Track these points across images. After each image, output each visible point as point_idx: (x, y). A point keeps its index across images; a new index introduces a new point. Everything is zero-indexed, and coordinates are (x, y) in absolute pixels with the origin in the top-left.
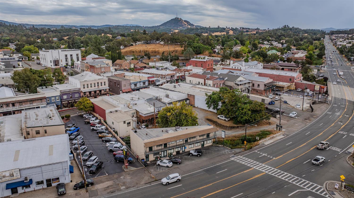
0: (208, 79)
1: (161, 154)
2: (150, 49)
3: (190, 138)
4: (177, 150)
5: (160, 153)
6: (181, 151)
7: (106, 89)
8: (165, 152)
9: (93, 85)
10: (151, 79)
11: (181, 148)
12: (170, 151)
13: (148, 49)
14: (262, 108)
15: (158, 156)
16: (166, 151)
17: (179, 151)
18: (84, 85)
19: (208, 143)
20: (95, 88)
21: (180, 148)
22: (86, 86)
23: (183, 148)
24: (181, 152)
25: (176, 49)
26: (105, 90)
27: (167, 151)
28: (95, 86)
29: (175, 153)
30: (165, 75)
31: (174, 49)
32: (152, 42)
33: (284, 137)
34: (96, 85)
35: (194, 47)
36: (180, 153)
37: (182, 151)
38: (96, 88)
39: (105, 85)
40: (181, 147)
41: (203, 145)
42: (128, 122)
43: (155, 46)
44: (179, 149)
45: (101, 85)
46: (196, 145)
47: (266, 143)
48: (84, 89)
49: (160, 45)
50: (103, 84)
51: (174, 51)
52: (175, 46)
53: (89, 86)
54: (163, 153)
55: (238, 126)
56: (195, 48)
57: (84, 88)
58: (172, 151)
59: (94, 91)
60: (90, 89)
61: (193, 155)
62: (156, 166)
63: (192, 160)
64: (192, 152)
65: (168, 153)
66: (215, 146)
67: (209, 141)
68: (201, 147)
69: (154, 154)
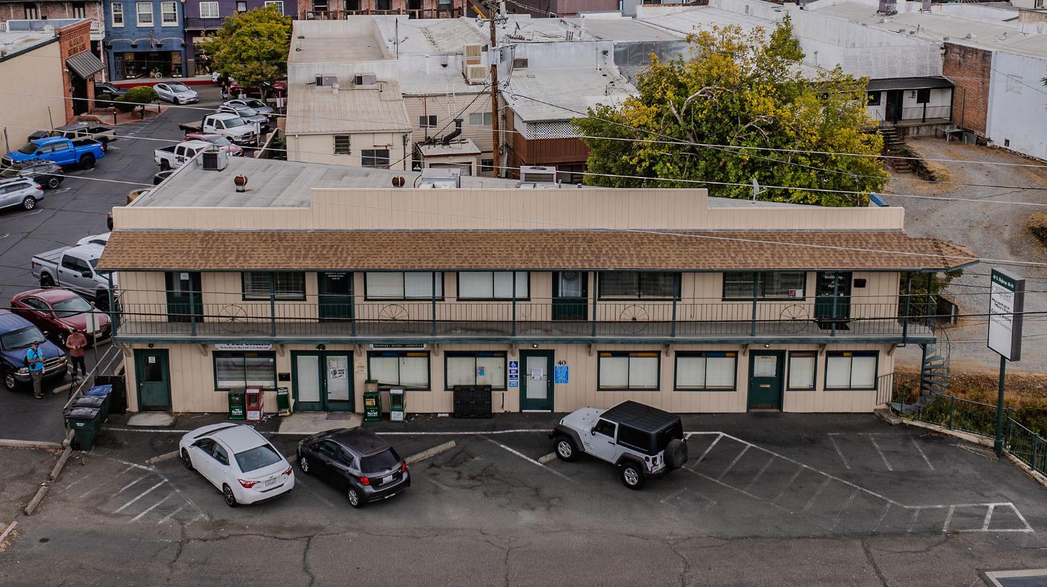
1: (293, 377)
4: (462, 372)
5: (283, 365)
6: (514, 392)
8: (337, 363)
11: (514, 370)
12: (384, 371)
15: (254, 383)
16: (350, 355)
17: (487, 390)
21: (499, 361)
23: (537, 367)
24: (507, 402)
26: (446, 2)
27: (360, 361)
29: (438, 402)
36: (488, 414)
37: (524, 402)
40: (514, 358)
44: (492, 372)
46: (689, 371)
54: (308, 369)
58: (413, 371)
61: (580, 456)
62: (157, 464)
63: (537, 497)
64: (581, 422)
65: (360, 377)
66: (902, 425)
67: (844, 362)
68: (750, 406)
69: (217, 354)
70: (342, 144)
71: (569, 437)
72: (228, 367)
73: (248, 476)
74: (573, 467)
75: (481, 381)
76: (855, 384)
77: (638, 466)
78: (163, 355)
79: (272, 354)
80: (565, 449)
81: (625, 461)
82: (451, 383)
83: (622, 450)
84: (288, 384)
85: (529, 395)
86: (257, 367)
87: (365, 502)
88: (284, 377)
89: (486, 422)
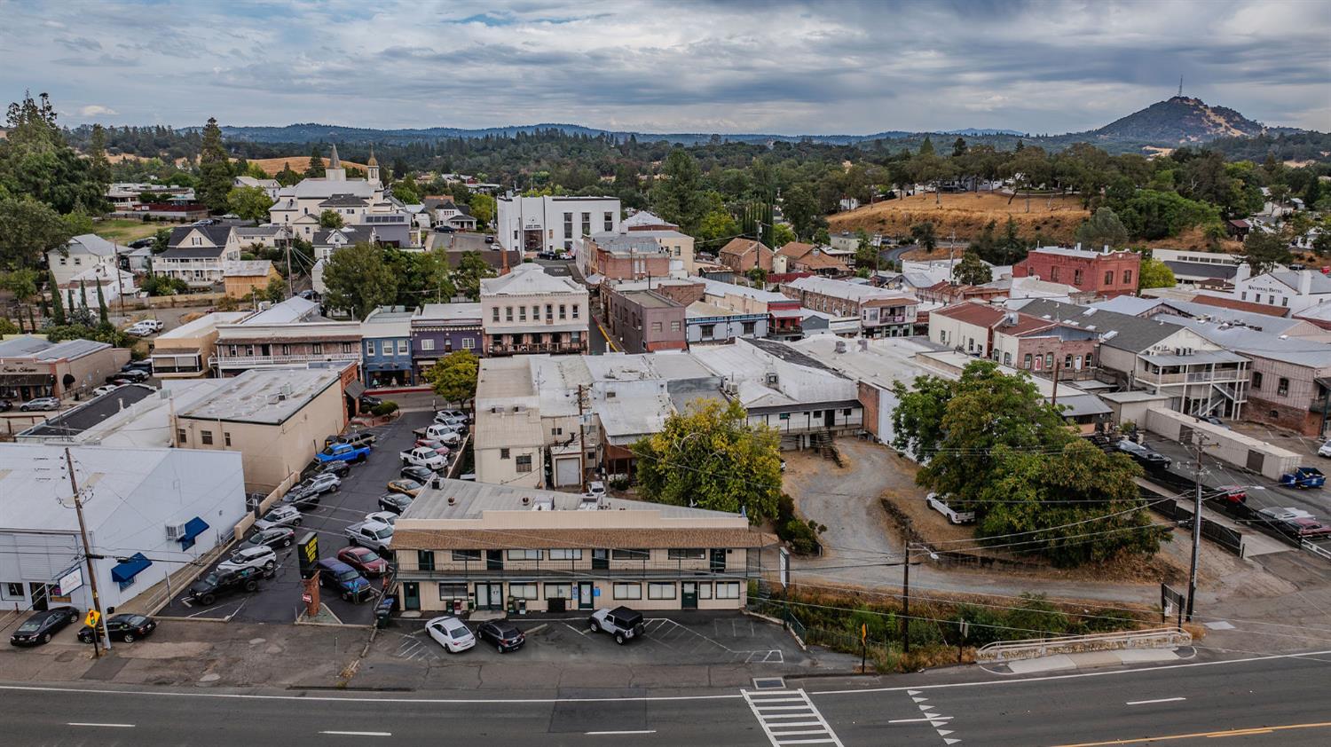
0: (1003, 329)
1: (475, 594)
2: (949, 210)
3: (618, 553)
4: (552, 592)
5: (471, 589)
6: (575, 601)
7: (579, 333)
8: (496, 589)
9: (530, 313)
10: (777, 314)
11: (577, 591)
12: (517, 592)
13: (941, 212)
14: (1107, 481)
15: (458, 597)
16: (501, 584)
17: (563, 600)
18: (496, 310)
19: (725, 597)
20: (536, 323)
21: (569, 587)
22: (503, 314)
23: (586, 590)
24: (573, 605)
25: (1056, 214)
26: (576, 337)
27: (506, 587)
28: (536, 317)
29: (542, 606)
30: (857, 303)
31: (1048, 215)
32: (969, 187)
33: (1176, 657)
34: (543, 313)
35: (1135, 207)
36: (564, 610)
37: (581, 605)
38: (541, 325)
39: (575, 316)
40: (576, 585)
41: (690, 601)
42: (520, 453)
43: (976, 201)
44: (566, 592)
45: (563, 317)
46: (656, 591)
47: (1018, 668)
48: (496, 324)
49: (998, 198)
50: (569, 312)
51: (1046, 223)
52: (1059, 202)
53: (516, 314)
54: (482, 590)
55: (992, 555)
56: (1141, 211)
57: (496, 319)
58: (529, 592)
59: (533, 334)
60: (517, 326)
61: (600, 631)
62: (416, 635)
63: (579, 648)
64: (600, 616)
65: (506, 594)
66: (749, 615)
67: (725, 586)
68: (683, 606)
69: (441, 584)
70: (505, 453)
71: (595, 622)
72: (446, 590)
73: (456, 640)
74: (597, 635)
75: (560, 596)
76: (730, 596)
77: (622, 635)
78: (416, 585)
79: (466, 584)
80: (594, 628)
81: (618, 633)
82: (547, 597)
83: (616, 628)
84: (473, 598)
85: (583, 602)
86: (459, 590)
87: (505, 651)
88: (472, 595)
89: (562, 615)
